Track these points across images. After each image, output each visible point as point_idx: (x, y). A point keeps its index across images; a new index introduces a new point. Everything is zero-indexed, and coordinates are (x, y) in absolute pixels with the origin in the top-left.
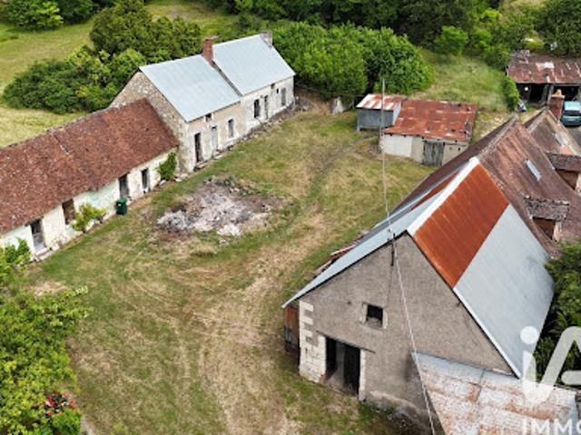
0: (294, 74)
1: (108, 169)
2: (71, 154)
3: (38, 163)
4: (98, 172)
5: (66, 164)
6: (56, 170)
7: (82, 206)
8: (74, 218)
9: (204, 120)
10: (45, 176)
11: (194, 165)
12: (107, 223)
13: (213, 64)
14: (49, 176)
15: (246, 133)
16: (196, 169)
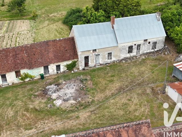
0: (166, 36)
1: (39, 63)
2: (26, 55)
3: (13, 56)
4: (34, 63)
5: (23, 58)
6: (18, 60)
7: (24, 73)
8: (20, 76)
9: (92, 51)
10: (13, 61)
11: (83, 68)
12: (34, 80)
13: (113, 27)
14: (14, 61)
15: (120, 59)
16: (84, 69)
